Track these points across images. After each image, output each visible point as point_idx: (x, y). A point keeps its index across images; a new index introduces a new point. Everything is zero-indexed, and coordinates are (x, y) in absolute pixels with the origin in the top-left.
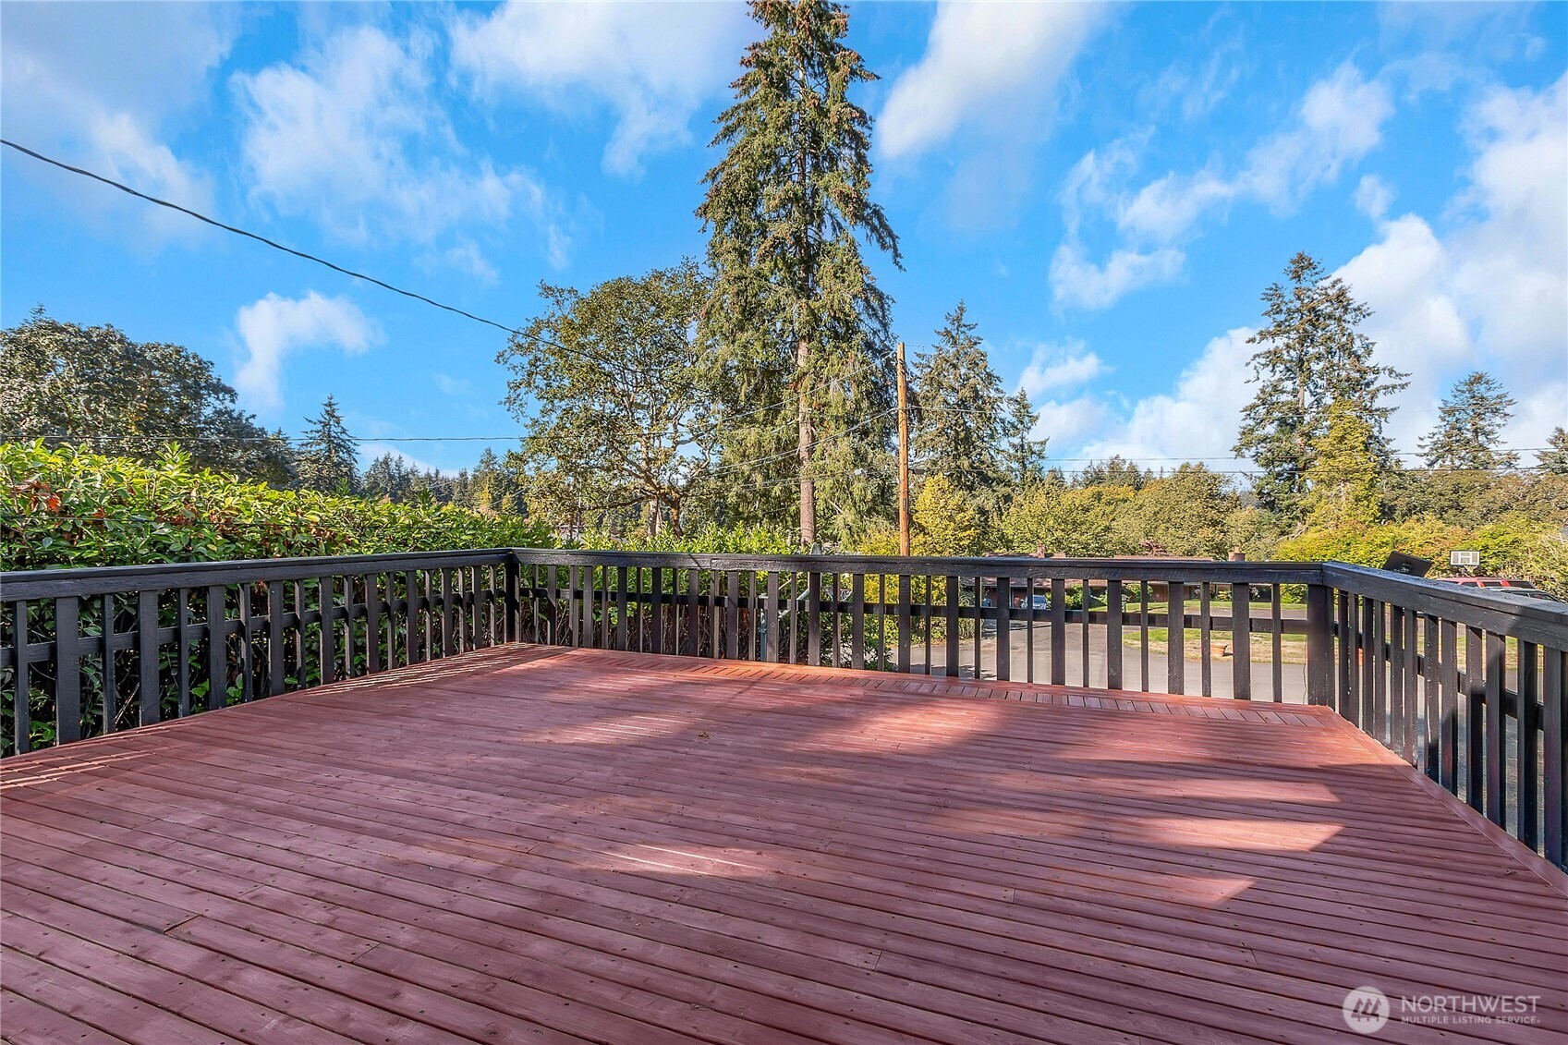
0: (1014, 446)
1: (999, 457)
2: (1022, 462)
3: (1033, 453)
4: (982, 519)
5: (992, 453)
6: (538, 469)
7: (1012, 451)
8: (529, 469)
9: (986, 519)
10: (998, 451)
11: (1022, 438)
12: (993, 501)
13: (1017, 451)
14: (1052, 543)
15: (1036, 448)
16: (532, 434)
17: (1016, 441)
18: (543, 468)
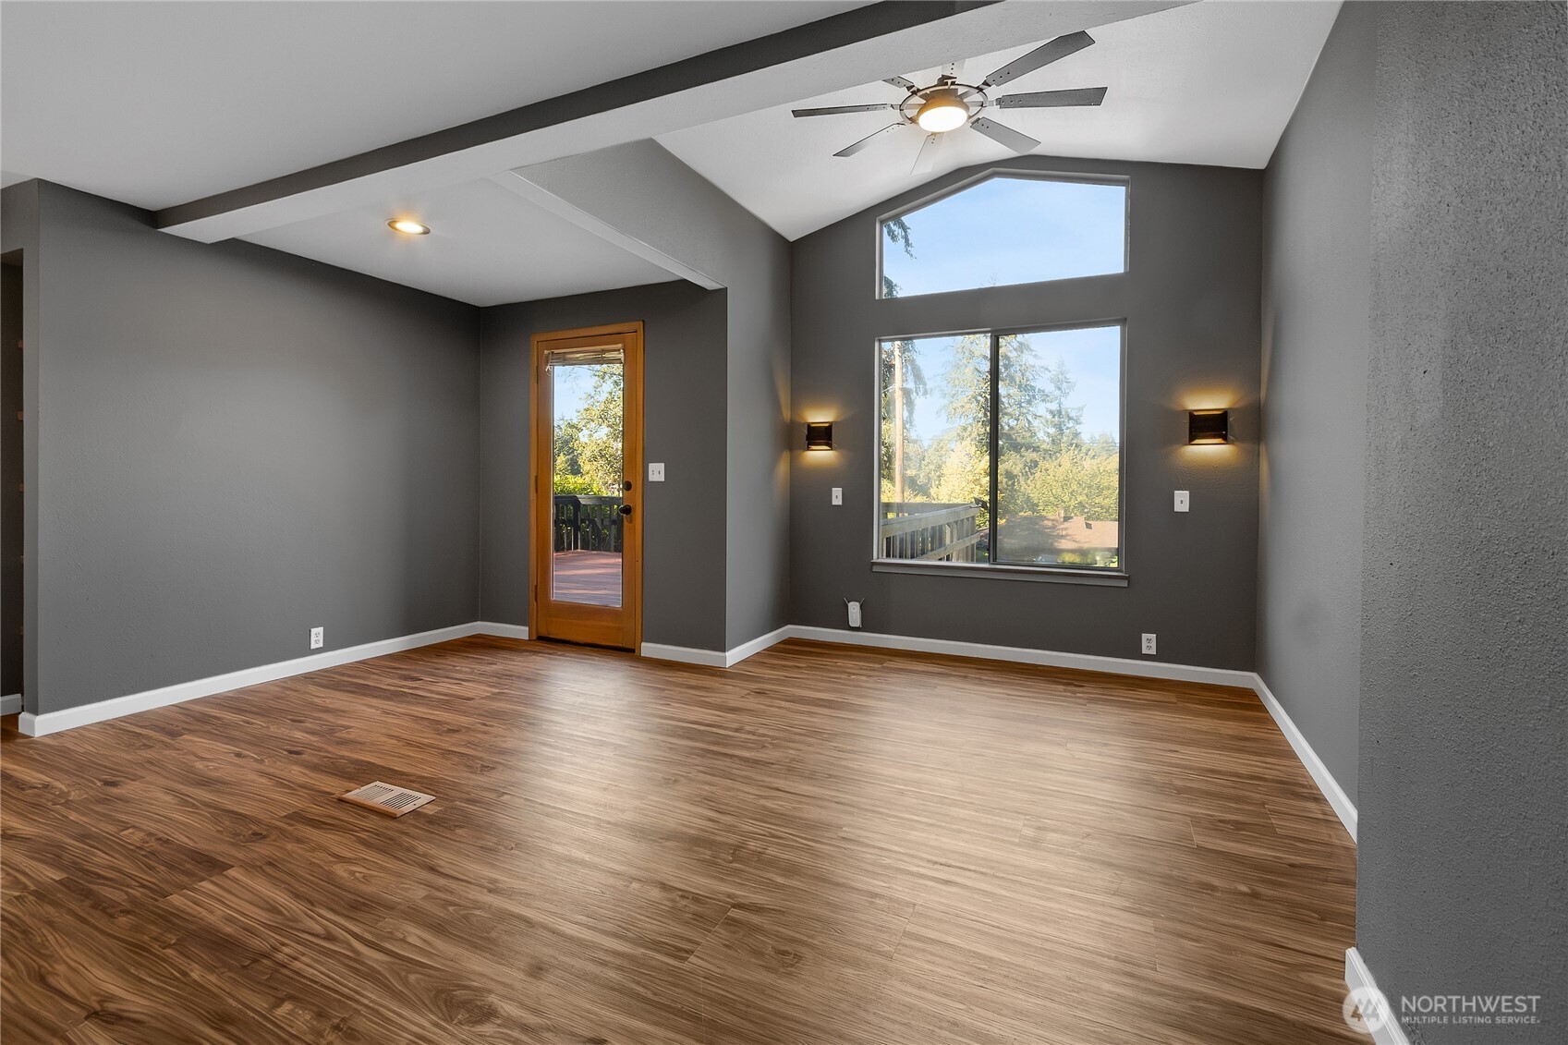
0: (1051, 412)
1: (1036, 423)
2: (1060, 428)
3: (1070, 418)
4: (1010, 483)
5: (1030, 418)
6: (591, 436)
7: (1049, 417)
8: (583, 437)
9: (1013, 484)
10: (1036, 416)
11: (1060, 404)
12: (1021, 466)
13: (1054, 417)
14: (1075, 507)
15: (1073, 414)
16: (586, 406)
17: (1054, 406)
18: (595, 435)
